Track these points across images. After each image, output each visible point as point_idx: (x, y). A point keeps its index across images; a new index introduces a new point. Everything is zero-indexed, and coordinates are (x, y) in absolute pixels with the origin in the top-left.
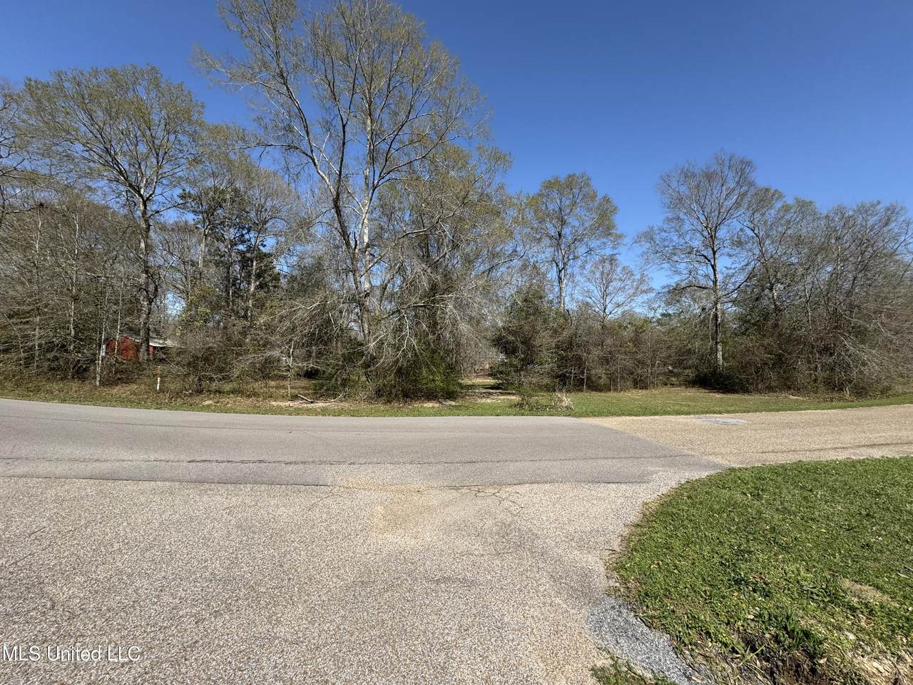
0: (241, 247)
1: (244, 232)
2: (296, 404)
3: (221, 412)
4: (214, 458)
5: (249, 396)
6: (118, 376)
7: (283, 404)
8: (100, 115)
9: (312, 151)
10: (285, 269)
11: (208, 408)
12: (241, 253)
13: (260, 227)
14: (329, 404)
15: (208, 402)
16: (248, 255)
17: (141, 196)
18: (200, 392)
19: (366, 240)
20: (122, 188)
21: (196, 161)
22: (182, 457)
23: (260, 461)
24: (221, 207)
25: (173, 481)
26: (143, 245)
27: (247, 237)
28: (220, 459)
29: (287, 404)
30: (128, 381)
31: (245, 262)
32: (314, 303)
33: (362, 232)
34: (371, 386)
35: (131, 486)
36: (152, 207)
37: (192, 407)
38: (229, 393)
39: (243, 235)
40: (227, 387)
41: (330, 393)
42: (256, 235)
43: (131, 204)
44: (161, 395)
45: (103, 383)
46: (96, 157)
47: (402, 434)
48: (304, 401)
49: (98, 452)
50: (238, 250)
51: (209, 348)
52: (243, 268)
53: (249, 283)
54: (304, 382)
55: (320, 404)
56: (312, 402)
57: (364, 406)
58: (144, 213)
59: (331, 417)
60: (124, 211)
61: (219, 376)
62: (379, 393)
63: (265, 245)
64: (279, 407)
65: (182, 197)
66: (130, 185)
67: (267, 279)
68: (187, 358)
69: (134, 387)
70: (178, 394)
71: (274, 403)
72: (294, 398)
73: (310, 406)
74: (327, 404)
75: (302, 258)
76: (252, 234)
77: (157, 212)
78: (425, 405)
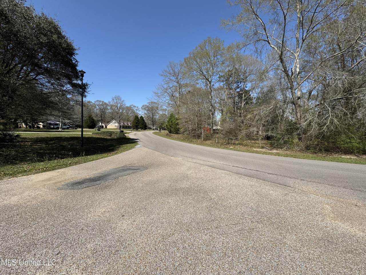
0: (238, 90)
1: (239, 84)
2: (264, 150)
3: (237, 151)
4: (240, 166)
5: (245, 146)
6: (207, 138)
7: (258, 150)
8: (198, 60)
9: (268, 38)
10: (255, 95)
11: (231, 149)
12: (238, 92)
13: (245, 80)
14: (279, 151)
15: (232, 147)
16: (241, 92)
17: (209, 81)
18: (229, 143)
19: (298, 70)
20: (204, 80)
21: (223, 63)
22: (230, 164)
23: (257, 171)
24: (231, 77)
25: (230, 172)
26: (210, 97)
27: (240, 85)
28: (242, 167)
29: (260, 150)
30: (209, 140)
31: (240, 96)
32: (270, 107)
33: (296, 67)
34: (302, 145)
35: (219, 171)
36: (212, 84)
37: (227, 148)
38: (238, 144)
39: (238, 85)
40: (237, 142)
41: (279, 147)
42: (244, 84)
43: (207, 84)
44: (218, 144)
45: (204, 140)
46: (198, 73)
47: (332, 170)
48: (267, 149)
49: (209, 159)
50: (237, 91)
51: (231, 128)
52: (239, 98)
53: (241, 103)
54: (265, 141)
55: (275, 151)
56: (271, 150)
57: (299, 154)
58: (210, 87)
59: (283, 157)
60: (205, 88)
61: (234, 138)
62: (308, 148)
63: (247, 87)
64: (256, 151)
65: (219, 78)
66: (206, 79)
67: (248, 100)
68: (224, 132)
69: (211, 141)
70: (222, 144)
71: (254, 149)
72: (263, 147)
73: (270, 151)
74: (278, 151)
75: (262, 89)
76: (242, 84)
77: (213, 85)
78: (343, 157)
